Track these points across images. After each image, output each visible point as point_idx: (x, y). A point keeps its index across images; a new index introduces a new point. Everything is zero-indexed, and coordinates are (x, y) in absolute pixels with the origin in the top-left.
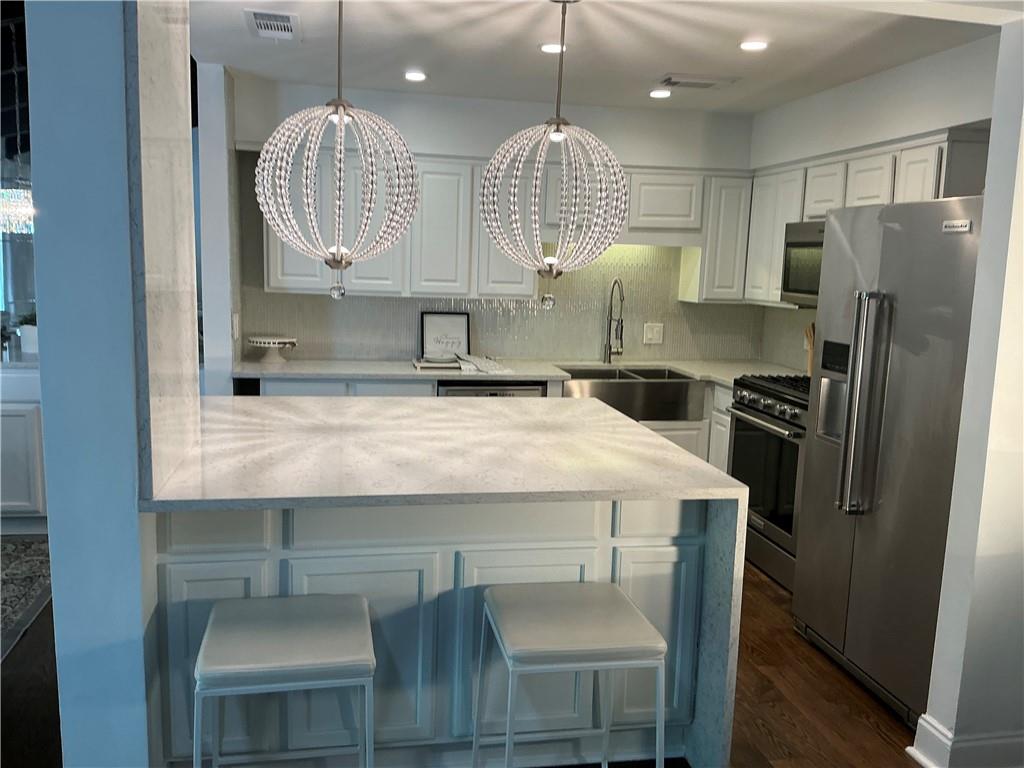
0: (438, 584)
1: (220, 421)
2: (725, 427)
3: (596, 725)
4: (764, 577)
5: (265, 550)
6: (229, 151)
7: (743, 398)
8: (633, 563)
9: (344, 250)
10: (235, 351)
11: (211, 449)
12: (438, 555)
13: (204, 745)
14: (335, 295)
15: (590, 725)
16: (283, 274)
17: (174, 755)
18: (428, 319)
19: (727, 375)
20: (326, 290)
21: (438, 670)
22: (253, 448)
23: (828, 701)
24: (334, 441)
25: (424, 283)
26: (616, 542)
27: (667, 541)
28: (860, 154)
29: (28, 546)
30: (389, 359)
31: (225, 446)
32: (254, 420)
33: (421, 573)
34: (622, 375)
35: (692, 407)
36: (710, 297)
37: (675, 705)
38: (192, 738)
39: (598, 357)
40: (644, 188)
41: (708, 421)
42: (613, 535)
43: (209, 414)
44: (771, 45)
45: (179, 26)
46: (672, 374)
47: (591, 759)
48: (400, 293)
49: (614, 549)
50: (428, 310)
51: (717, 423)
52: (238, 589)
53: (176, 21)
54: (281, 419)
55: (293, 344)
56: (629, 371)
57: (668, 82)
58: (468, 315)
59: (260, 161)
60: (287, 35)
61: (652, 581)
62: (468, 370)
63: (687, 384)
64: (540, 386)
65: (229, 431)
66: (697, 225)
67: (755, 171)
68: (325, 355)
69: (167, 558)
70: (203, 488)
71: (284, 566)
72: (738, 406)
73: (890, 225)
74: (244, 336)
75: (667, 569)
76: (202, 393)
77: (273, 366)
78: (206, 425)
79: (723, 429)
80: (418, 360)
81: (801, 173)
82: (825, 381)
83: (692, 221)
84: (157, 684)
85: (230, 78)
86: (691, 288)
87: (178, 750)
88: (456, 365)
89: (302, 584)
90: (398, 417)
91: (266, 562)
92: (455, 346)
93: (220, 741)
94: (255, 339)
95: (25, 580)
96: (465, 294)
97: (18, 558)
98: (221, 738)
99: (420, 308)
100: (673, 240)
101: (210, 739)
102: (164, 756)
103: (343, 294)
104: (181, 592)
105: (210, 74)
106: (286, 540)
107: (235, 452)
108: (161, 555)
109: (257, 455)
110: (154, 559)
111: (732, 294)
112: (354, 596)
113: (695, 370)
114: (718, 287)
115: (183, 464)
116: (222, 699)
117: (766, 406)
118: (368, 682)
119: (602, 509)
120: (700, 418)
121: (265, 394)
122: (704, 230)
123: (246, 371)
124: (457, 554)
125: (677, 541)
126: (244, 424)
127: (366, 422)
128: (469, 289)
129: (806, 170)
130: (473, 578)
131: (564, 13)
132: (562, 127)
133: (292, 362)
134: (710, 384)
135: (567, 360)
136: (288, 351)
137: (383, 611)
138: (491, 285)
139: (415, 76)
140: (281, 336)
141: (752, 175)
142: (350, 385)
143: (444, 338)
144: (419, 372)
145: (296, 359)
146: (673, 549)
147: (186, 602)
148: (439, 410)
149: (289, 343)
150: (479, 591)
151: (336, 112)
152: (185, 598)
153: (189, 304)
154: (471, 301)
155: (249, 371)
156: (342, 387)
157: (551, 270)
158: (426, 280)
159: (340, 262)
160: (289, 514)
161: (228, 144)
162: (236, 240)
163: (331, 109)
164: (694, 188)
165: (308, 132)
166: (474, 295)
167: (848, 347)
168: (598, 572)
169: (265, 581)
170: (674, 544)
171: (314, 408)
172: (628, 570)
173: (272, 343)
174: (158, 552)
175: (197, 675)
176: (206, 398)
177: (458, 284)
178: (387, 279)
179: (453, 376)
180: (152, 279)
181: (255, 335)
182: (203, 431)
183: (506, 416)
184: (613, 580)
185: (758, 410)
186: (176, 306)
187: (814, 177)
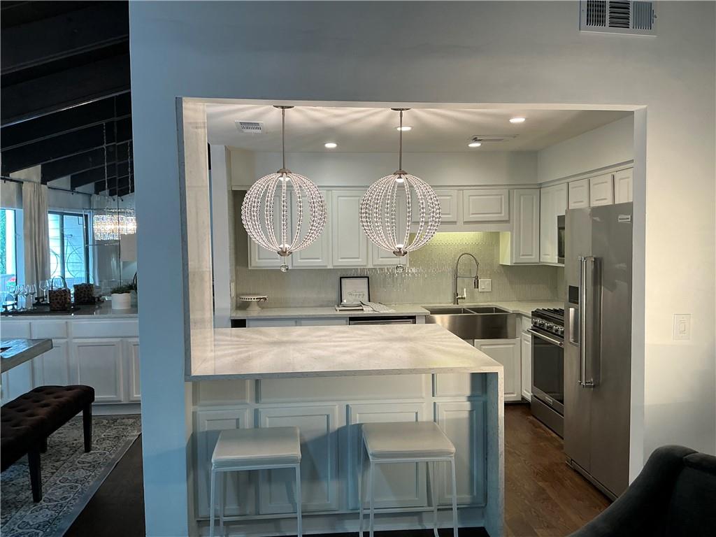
0: (338, 423)
1: (223, 341)
2: (528, 341)
3: (430, 504)
4: (554, 435)
5: (247, 404)
6: (228, 191)
7: (536, 323)
8: (446, 411)
9: (287, 246)
10: (232, 306)
11: (219, 353)
12: (337, 407)
13: (216, 510)
14: (283, 270)
15: (426, 505)
16: (259, 259)
17: (200, 516)
18: (343, 280)
19: (528, 309)
20: (278, 266)
21: (339, 471)
22: (241, 353)
23: (578, 500)
24: (283, 348)
25: (340, 260)
26: (436, 400)
27: (465, 399)
28: (595, 174)
29: (115, 421)
30: (321, 306)
31: (226, 352)
32: (241, 340)
33: (328, 416)
34: (465, 311)
35: (509, 329)
36: (518, 261)
37: (475, 494)
38: (209, 506)
39: (450, 301)
40: (471, 197)
41: (519, 339)
42: (433, 396)
43: (217, 337)
44: (526, 119)
45: (203, 130)
46: (497, 310)
47: (428, 527)
48: (326, 266)
49: (435, 403)
50: (345, 275)
51: (525, 340)
52: (232, 425)
53: (201, 127)
54: (257, 339)
55: (265, 299)
56: (469, 309)
57: (476, 140)
58: (368, 277)
59: (244, 203)
60: (259, 131)
61: (457, 422)
62: (368, 311)
63: (506, 317)
64: (412, 319)
65: (228, 345)
66: (507, 219)
67: (541, 184)
68: (284, 305)
69: (198, 409)
70: (215, 370)
71: (256, 411)
72: (535, 328)
73: (595, 218)
74: (237, 296)
75: (465, 415)
76: (214, 328)
77: (254, 312)
78: (216, 343)
79: (528, 343)
80: (338, 306)
81: (566, 185)
82: (572, 310)
83: (504, 216)
84: (191, 476)
85: (228, 152)
86: (506, 257)
87: (202, 513)
88: (361, 308)
89: (266, 422)
90: (320, 336)
91: (248, 411)
92: (360, 297)
93: (224, 509)
94: (243, 297)
95: (115, 438)
96: (365, 266)
97: (109, 427)
98: (224, 507)
99: (339, 275)
100: (493, 228)
101: (218, 508)
102: (195, 517)
103: (287, 269)
104: (205, 426)
105: (218, 151)
106: (257, 398)
107: (231, 355)
108: (195, 407)
109: (243, 356)
110: (190, 408)
111: (533, 259)
112: (292, 427)
113: (510, 307)
114: (523, 255)
115: (205, 360)
116: (225, 473)
117: (548, 327)
118: (297, 466)
119: (425, 379)
120: (514, 337)
121: (248, 327)
122: (511, 221)
123: (238, 315)
124: (347, 406)
125: (470, 398)
126: (237, 341)
127: (301, 339)
128: (367, 263)
129: (568, 183)
130: (356, 419)
131: (401, 116)
132: (402, 176)
133: (265, 310)
134: (519, 315)
135: (431, 303)
136: (262, 303)
137: (308, 438)
138: (381, 259)
139: (331, 145)
140: (258, 294)
141: (540, 187)
142: (298, 321)
143: (354, 292)
144: (338, 313)
145: (267, 308)
146: (468, 403)
147: (207, 432)
148: (344, 332)
149: (263, 298)
150: (359, 426)
151: (282, 176)
152: (206, 429)
153: (208, 277)
154: (369, 269)
155: (240, 315)
156: (293, 322)
157: (400, 252)
158: (342, 258)
159: (286, 252)
160: (258, 381)
161: (228, 186)
162: (232, 241)
163: (280, 174)
164: (503, 196)
165: (268, 187)
166: (370, 266)
167: (578, 288)
168: (426, 416)
169: (247, 420)
170: (469, 401)
171: (274, 332)
172: (443, 415)
173: (253, 299)
174: (193, 405)
175: (213, 461)
176: (216, 329)
177: (360, 260)
178: (318, 259)
179: (358, 314)
180: (192, 264)
181: (243, 295)
182: (215, 345)
183: (381, 334)
184: (435, 421)
185: (545, 330)
186: (202, 279)
187: (573, 188)
